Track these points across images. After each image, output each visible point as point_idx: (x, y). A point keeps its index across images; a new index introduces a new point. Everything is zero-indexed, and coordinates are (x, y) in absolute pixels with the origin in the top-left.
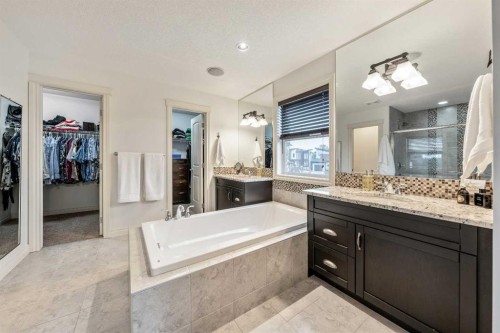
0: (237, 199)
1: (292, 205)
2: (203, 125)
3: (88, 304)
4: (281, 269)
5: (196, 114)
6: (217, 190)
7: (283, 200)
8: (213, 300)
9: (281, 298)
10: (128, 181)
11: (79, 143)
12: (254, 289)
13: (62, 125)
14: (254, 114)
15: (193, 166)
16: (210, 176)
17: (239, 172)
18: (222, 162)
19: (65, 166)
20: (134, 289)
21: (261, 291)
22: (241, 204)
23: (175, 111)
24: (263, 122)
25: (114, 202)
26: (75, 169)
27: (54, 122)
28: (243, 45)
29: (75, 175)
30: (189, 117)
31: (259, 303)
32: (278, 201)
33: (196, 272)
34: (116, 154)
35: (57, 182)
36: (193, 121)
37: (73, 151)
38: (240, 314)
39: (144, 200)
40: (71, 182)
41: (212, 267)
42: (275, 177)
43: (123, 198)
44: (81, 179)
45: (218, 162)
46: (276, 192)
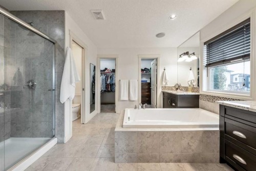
0: (174, 104)
1: (211, 111)
2: (156, 65)
3: (108, 133)
4: (193, 148)
5: (153, 60)
6: (164, 98)
7: (207, 108)
8: (147, 148)
9: (192, 165)
10: (124, 89)
11: (111, 77)
12: (171, 152)
13: (106, 71)
14: (187, 53)
15: (152, 85)
16: (160, 91)
17: (177, 89)
18: (166, 84)
19: (107, 85)
20: (116, 130)
21: (177, 155)
22: (176, 107)
23: (143, 60)
24: (194, 58)
25: (119, 100)
26: (110, 87)
27: (104, 71)
28: (173, 16)
29: (109, 89)
30: (150, 61)
31: (175, 162)
32: (203, 108)
33: (140, 131)
34: (120, 81)
35: (105, 91)
36: (152, 63)
37: (109, 80)
38: (162, 162)
39: (129, 100)
40: (109, 91)
41: (147, 132)
42: (201, 93)
43: (122, 98)
44: (111, 91)
45: (164, 83)
46: (201, 102)
